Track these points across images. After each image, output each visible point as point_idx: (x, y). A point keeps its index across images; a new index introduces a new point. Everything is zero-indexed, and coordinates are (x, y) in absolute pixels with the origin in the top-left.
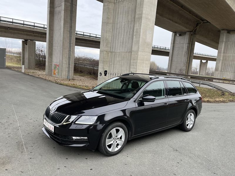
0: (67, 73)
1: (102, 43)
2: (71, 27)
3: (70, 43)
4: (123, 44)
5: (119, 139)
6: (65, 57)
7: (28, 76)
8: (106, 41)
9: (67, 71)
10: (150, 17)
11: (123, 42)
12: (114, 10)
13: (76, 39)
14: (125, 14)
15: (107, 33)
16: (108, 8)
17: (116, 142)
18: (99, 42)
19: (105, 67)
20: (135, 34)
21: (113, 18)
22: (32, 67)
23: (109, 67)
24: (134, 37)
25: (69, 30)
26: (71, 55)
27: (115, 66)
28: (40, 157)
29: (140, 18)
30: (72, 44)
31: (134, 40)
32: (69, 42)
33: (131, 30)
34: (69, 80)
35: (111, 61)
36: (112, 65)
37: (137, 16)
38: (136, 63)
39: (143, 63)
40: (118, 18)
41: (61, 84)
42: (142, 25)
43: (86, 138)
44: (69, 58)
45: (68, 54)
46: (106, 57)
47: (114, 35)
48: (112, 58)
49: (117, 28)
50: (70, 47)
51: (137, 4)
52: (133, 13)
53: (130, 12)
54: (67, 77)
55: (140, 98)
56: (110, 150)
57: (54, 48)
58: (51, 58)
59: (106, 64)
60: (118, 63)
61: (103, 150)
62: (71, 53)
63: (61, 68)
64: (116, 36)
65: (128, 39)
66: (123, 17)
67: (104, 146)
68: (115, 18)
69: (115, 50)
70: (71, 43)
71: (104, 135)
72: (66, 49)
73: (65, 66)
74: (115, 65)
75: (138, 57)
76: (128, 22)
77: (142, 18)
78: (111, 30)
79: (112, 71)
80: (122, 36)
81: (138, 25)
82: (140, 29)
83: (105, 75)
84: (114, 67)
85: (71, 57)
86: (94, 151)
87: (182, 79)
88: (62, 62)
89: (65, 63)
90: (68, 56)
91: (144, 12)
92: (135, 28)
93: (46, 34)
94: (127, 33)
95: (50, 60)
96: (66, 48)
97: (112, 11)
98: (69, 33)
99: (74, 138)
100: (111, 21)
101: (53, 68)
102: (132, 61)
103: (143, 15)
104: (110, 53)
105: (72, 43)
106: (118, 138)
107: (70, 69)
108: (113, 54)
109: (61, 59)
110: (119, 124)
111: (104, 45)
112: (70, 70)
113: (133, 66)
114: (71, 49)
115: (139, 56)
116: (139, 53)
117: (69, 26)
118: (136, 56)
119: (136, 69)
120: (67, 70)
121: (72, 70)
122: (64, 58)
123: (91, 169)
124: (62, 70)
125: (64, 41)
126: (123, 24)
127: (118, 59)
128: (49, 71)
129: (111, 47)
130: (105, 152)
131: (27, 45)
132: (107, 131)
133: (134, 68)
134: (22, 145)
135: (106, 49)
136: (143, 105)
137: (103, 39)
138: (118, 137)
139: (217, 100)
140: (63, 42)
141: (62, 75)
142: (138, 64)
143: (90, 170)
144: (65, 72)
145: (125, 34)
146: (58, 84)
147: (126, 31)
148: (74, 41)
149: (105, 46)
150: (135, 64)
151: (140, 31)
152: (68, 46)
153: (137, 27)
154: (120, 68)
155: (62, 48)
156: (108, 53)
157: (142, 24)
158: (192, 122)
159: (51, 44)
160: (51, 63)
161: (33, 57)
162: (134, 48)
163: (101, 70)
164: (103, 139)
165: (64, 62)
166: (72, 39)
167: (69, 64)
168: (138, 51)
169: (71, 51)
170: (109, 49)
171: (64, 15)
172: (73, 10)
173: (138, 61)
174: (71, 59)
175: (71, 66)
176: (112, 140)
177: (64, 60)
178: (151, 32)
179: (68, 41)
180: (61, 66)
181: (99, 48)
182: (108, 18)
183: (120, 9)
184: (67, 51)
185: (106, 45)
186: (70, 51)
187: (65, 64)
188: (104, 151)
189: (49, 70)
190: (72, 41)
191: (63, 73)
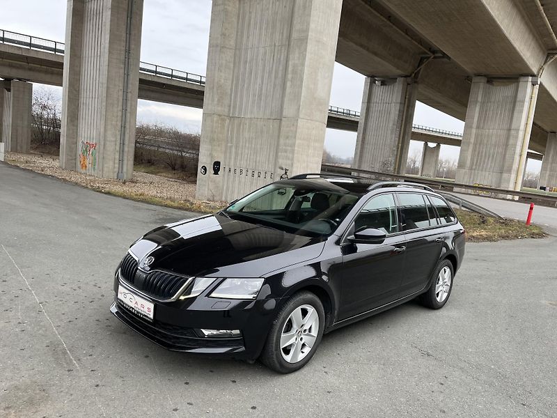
0: (117, 166)
1: (208, 95)
2: (128, 51)
3: (125, 92)
4: (261, 100)
5: (307, 332)
6: (112, 124)
7: (17, 172)
8: (219, 91)
9: (117, 161)
10: (325, 39)
11: (260, 96)
12: (239, 17)
13: (141, 81)
14: (266, 29)
15: (221, 71)
16: (226, 11)
17: (301, 339)
18: (202, 93)
19: (215, 154)
20: (290, 76)
21: (237, 35)
22: (21, 148)
23: (225, 153)
24: (289, 84)
25: (123, 57)
26: (128, 120)
27: (240, 152)
28: (119, 380)
29: (304, 40)
30: (129, 95)
31: (288, 90)
32: (122, 88)
33: (281, 68)
34: (124, 183)
35: (229, 140)
36: (233, 150)
37: (295, 35)
38: (293, 145)
39: (308, 146)
40: (248, 37)
41: (108, 193)
42: (308, 56)
43: (238, 332)
44: (123, 127)
45: (119, 118)
46: (219, 129)
47: (238, 77)
48: (232, 131)
49: (246, 61)
50: (125, 100)
51: (297, 6)
52: (286, 26)
53: (278, 25)
54: (116, 174)
55: (349, 235)
56: (288, 358)
57: (82, 100)
58: (73, 125)
59: (219, 146)
60: (247, 145)
61: (275, 359)
62: (128, 115)
63: (101, 151)
64: (244, 81)
65: (274, 88)
66: (260, 34)
67: (276, 350)
68: (242, 37)
69: (240, 113)
70: (129, 91)
71: (277, 323)
72: (116, 106)
73: (113, 148)
74: (240, 149)
75: (296, 131)
76: (273, 47)
77: (307, 39)
78: (232, 65)
79: (232, 163)
80: (259, 81)
81: (297, 55)
82: (303, 65)
83: (216, 171)
84: (236, 154)
85: (127, 126)
86: (251, 362)
87: (425, 189)
88: (105, 136)
89: (114, 139)
90: (119, 124)
91: (312, 26)
92: (290, 63)
93: (61, 65)
94: (270, 73)
95: (71, 132)
96: (116, 102)
97: (235, 20)
98: (122, 66)
99: (206, 332)
100: (232, 43)
101: (80, 152)
102: (282, 141)
103: (310, 34)
104: (228, 120)
105: (131, 92)
106: (305, 331)
107: (125, 154)
108: (236, 121)
109: (102, 130)
110: (309, 296)
111: (213, 100)
112: (125, 157)
113: (285, 154)
114: (129, 105)
115: (299, 130)
116: (300, 123)
117: (124, 48)
118: (292, 128)
119: (292, 159)
120: (117, 157)
121: (129, 157)
122: (109, 127)
123: (254, 408)
124: (103, 158)
125: (111, 86)
126: (262, 51)
127: (246, 135)
128: (71, 158)
129: (230, 106)
130: (278, 366)
131: (9, 90)
132: (283, 315)
133: (287, 158)
134: (65, 353)
135: (219, 108)
136: (354, 250)
137: (212, 86)
138: (305, 328)
139: (475, 234)
140: (108, 88)
141: (105, 169)
142: (296, 148)
143: (251, 410)
144: (111, 163)
145: (266, 75)
146: (101, 192)
147: (267, 69)
148: (134, 86)
149: (216, 102)
150: (289, 148)
151: (302, 71)
152: (121, 98)
153: (296, 62)
154: (252, 157)
155: (104, 104)
156: (223, 120)
157: (307, 54)
158: (446, 288)
159: (76, 91)
160: (75, 140)
161: (26, 123)
162: (288, 111)
163: (204, 160)
164: (276, 334)
165: (110, 137)
166: (130, 82)
167: (123, 144)
168: (296, 118)
169: (129, 109)
170: (226, 110)
171: (111, 21)
172: (134, 9)
173: (297, 142)
174: (127, 131)
175: (126, 149)
176: (293, 335)
177: (109, 133)
178: (327, 75)
179: (121, 85)
180: (102, 148)
181: (201, 106)
182: (223, 35)
183: (253, 16)
184: (117, 110)
185: (219, 100)
186: (124, 110)
187: (113, 143)
188: (276, 363)
189: (71, 156)
190: (130, 86)
191: (106, 165)
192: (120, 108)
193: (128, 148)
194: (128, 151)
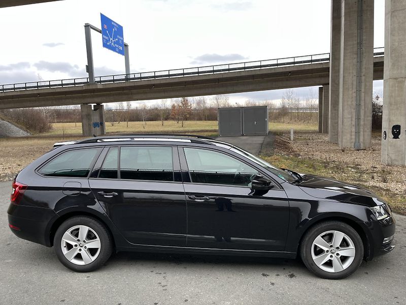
0: (353, 137)
2: (360, 44)
3: (359, 76)
6: (348, 104)
9: (354, 134)
25: (355, 50)
26: (363, 99)
30: (363, 78)
32: (355, 74)
44: (358, 105)
45: (354, 99)
50: (359, 83)
54: (353, 144)
59: (397, 109)
62: (363, 94)
72: (351, 89)
73: (350, 123)
85: (362, 103)
88: (343, 115)
89: (349, 116)
90: (354, 103)
96: (351, 86)
105: (364, 75)
107: (361, 127)
112: (361, 130)
114: (363, 84)
117: (356, 42)
120: (354, 130)
121: (366, 129)
122: (346, 107)
124: (342, 132)
125: (346, 75)
128: (333, 134)
141: (344, 141)
144: (349, 135)
152: (355, 83)
165: (346, 115)
166: (364, 67)
167: (358, 119)
169: (363, 90)
172: (365, 7)
174: (362, 108)
175: (362, 123)
177: (346, 111)
179: (354, 71)
184: (352, 92)
186: (359, 91)
187: (349, 120)
190: (364, 70)
191: (344, 137)
192: (355, 90)
193: (364, 121)
194: (364, 124)
